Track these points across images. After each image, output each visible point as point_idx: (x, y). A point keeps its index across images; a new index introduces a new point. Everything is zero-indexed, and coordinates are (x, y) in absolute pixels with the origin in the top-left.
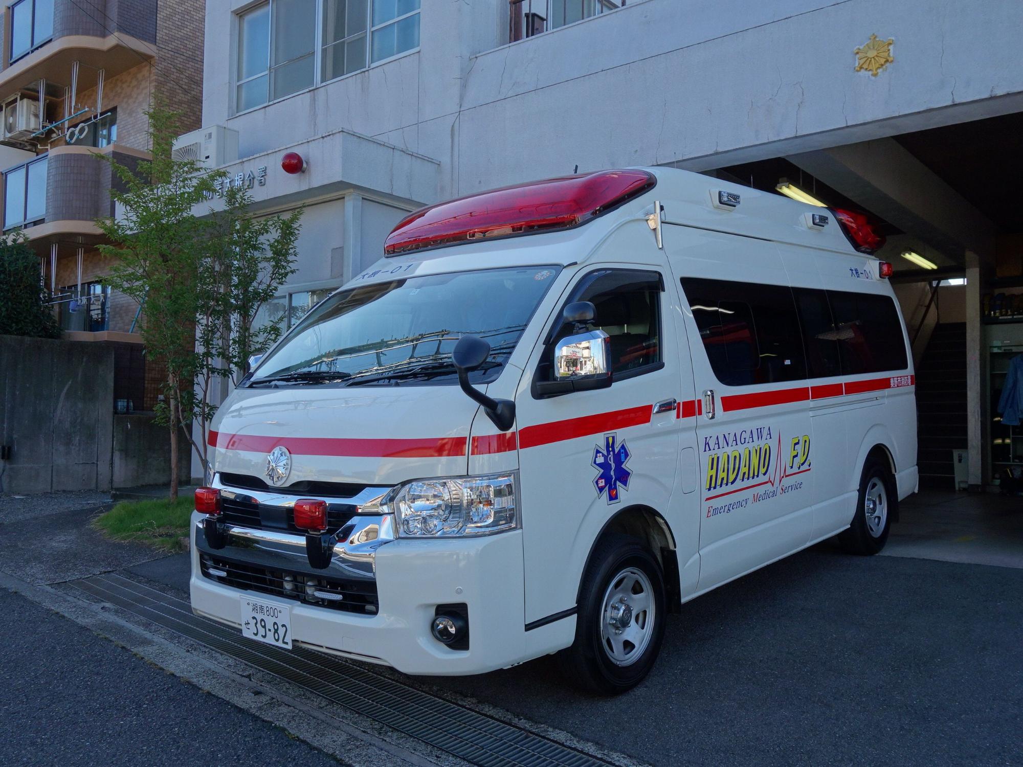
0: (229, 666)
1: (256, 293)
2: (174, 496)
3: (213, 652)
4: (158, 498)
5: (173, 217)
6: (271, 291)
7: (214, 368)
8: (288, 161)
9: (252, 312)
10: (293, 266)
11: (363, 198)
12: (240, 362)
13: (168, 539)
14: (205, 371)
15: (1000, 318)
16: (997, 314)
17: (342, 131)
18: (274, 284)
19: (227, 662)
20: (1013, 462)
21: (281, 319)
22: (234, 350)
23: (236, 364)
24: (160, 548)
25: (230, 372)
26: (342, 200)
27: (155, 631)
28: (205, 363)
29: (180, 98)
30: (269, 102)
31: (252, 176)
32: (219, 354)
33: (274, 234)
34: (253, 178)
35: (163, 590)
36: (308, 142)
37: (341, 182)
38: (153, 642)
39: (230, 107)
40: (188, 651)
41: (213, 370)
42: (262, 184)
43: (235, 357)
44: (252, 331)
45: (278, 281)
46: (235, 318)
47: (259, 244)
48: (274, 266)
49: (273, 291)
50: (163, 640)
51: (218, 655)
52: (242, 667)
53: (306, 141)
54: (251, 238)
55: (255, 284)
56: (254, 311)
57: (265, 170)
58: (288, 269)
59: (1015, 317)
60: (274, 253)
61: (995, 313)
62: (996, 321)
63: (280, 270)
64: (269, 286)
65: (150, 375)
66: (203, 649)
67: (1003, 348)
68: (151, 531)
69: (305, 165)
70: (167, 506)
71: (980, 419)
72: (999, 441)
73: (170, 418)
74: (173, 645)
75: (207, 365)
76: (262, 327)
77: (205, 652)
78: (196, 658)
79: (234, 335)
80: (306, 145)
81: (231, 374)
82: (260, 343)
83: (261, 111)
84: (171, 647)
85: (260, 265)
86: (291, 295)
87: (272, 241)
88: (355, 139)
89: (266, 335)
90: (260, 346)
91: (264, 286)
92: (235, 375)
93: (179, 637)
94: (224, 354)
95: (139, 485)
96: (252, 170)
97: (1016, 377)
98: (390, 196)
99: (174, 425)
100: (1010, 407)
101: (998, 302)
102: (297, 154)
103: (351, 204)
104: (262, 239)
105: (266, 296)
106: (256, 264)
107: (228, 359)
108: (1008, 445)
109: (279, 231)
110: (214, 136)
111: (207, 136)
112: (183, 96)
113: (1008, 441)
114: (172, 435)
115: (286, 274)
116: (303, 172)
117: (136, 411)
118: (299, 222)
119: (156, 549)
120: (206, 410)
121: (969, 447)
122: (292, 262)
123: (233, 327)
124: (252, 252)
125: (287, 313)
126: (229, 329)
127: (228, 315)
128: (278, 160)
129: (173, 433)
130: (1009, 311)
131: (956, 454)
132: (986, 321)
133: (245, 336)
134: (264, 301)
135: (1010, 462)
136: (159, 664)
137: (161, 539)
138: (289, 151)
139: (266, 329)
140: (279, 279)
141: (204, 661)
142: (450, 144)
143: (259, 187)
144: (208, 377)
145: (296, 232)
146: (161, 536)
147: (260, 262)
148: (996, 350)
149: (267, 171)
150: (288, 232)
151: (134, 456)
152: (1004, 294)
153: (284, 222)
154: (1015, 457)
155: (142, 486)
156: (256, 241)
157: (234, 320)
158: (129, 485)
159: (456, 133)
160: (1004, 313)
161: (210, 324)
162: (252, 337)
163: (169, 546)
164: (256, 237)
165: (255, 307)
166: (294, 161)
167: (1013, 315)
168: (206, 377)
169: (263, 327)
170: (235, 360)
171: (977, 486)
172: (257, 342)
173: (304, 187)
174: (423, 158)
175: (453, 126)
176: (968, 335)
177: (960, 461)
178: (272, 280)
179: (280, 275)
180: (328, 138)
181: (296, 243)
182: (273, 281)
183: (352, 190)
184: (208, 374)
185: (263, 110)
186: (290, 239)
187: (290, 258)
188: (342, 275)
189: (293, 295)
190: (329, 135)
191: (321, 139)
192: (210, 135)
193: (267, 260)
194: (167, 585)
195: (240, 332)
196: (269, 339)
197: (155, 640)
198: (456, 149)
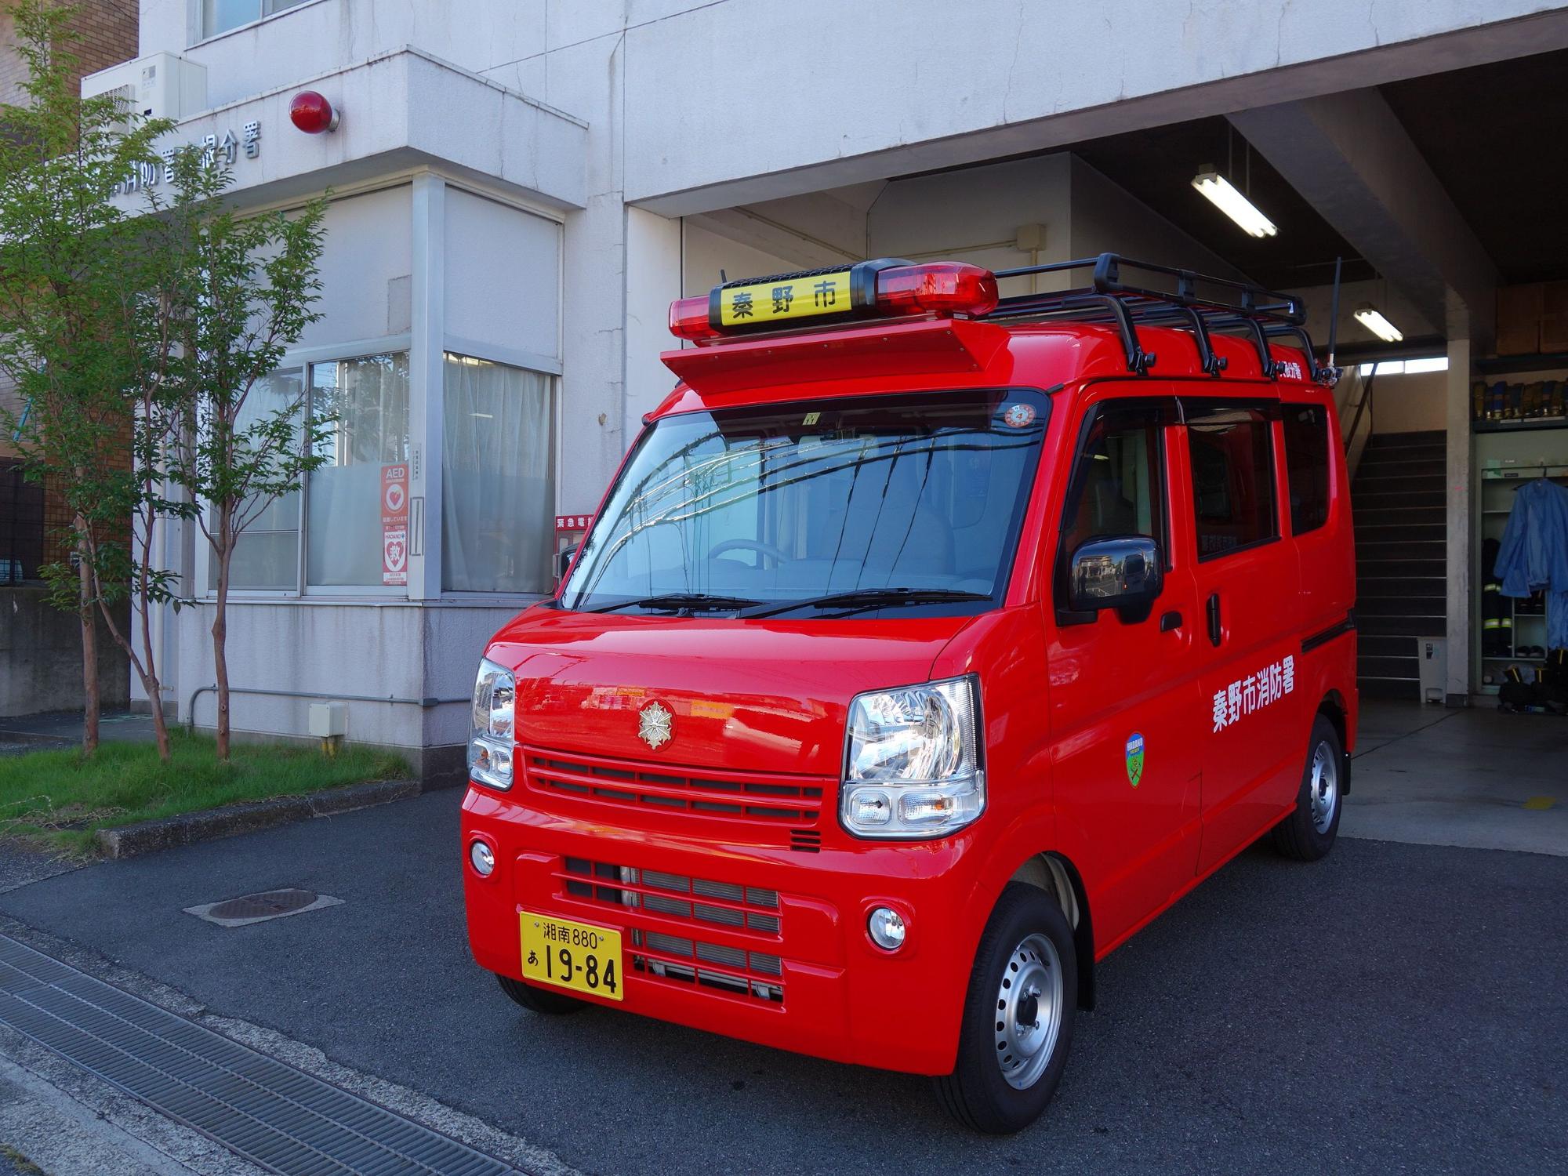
0: (193, 1158)
1: (243, 359)
2: (92, 744)
3: (160, 1117)
4: (66, 742)
5: (76, 212)
6: (272, 354)
7: (163, 501)
8: (302, 108)
9: (236, 396)
10: (312, 307)
11: (447, 184)
12: (216, 491)
13: (74, 832)
14: (145, 506)
15: (1502, 422)
16: (1497, 416)
17: (407, 51)
18: (278, 342)
19: (190, 1147)
20: (1516, 657)
21: (294, 409)
22: (204, 466)
23: (207, 494)
24: (59, 852)
25: (197, 509)
26: (409, 187)
27: (31, 1062)
28: (144, 491)
29: (100, 20)
30: (264, 16)
31: (232, 140)
32: (174, 476)
33: (275, 249)
34: (236, 145)
35: (55, 954)
36: (341, 73)
37: (406, 150)
38: (25, 1092)
39: (190, 28)
40: (102, 1116)
41: (160, 506)
42: (253, 154)
43: (205, 480)
44: (237, 431)
45: (285, 335)
46: (204, 406)
47: (248, 264)
48: (276, 308)
49: (277, 356)
50: (46, 1086)
51: (169, 1125)
52: (223, 1160)
53: (338, 71)
54: (231, 252)
55: (240, 340)
56: (241, 394)
57: (258, 129)
58: (304, 313)
59: (1526, 420)
60: (275, 283)
61: (1492, 415)
62: (1494, 428)
63: (289, 316)
64: (268, 345)
65: (53, 517)
66: (137, 1109)
67: (1503, 472)
68: (42, 816)
69: (335, 117)
70: (76, 764)
71: (1467, 588)
72: (1493, 623)
73: (79, 595)
74: (69, 1099)
75: (149, 496)
76: (257, 424)
77: (141, 1118)
78: (119, 1137)
79: (203, 439)
80: (337, 78)
81: (199, 513)
82: (254, 454)
83: (248, 32)
84: (64, 1106)
85: (251, 306)
86: (311, 367)
87: (272, 260)
88: (432, 67)
89: (264, 438)
90: (253, 460)
91: (257, 345)
92: (206, 514)
93: (84, 1077)
94: (185, 477)
95: (37, 711)
96: (233, 129)
97: (1526, 520)
98: (498, 182)
99: (87, 609)
100: (1516, 568)
101: (1498, 397)
102: (320, 96)
103: (425, 194)
104: (253, 255)
105: (261, 366)
106: (242, 303)
107: (192, 484)
108: (1508, 630)
109: (283, 241)
110: (159, 72)
111: (147, 72)
112: (105, 16)
113: (1507, 623)
114: (84, 629)
115: (301, 323)
116: (333, 131)
117: (28, 581)
118: (322, 225)
119: (51, 855)
120: (149, 580)
121: (1448, 635)
122: (311, 299)
123: (200, 423)
124: (235, 279)
125: (304, 398)
126: (192, 428)
127: (189, 401)
128: (285, 107)
129: (86, 624)
130: (1516, 411)
131: (1423, 643)
132: (1479, 426)
133: (224, 442)
134: (260, 375)
135: (1511, 656)
136: (32, 1157)
137: (61, 832)
138: (304, 90)
139: (264, 426)
140: (287, 333)
141: (137, 1145)
142: (607, 92)
143: (247, 160)
144: (152, 519)
145: (317, 242)
146: (61, 825)
147: (249, 300)
148: (1491, 475)
149: (261, 130)
150: (302, 246)
151: (26, 661)
152: (1505, 383)
153: (292, 227)
154: (1519, 650)
155: (43, 713)
156: (242, 259)
157: (203, 412)
158: (17, 712)
159: (619, 70)
160: (1507, 414)
161: (152, 416)
162: (237, 441)
163: (77, 849)
164: (240, 251)
165: (243, 387)
166: (315, 108)
167: (1522, 417)
168: (146, 515)
169: (259, 424)
170: (204, 487)
171: (1461, 696)
172: (248, 453)
173: (334, 160)
174: (557, 115)
175: (613, 56)
176: (1449, 450)
177: (1429, 655)
178: (273, 334)
179: (289, 324)
180: (380, 64)
181: (318, 263)
182: (275, 337)
183: (426, 168)
184: (151, 513)
185: (253, 30)
186: (306, 257)
187: (308, 292)
188: (408, 329)
189: (315, 367)
190: (382, 59)
191: (367, 67)
192: (152, 72)
193: (265, 295)
194: (67, 939)
195: (214, 434)
196: (270, 447)
197: (30, 1086)
198: (619, 100)
